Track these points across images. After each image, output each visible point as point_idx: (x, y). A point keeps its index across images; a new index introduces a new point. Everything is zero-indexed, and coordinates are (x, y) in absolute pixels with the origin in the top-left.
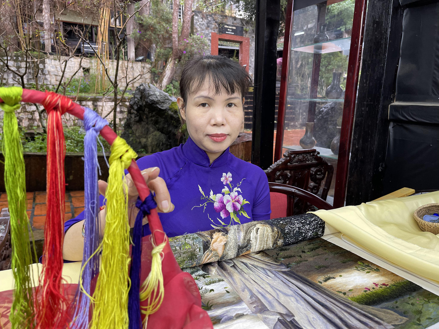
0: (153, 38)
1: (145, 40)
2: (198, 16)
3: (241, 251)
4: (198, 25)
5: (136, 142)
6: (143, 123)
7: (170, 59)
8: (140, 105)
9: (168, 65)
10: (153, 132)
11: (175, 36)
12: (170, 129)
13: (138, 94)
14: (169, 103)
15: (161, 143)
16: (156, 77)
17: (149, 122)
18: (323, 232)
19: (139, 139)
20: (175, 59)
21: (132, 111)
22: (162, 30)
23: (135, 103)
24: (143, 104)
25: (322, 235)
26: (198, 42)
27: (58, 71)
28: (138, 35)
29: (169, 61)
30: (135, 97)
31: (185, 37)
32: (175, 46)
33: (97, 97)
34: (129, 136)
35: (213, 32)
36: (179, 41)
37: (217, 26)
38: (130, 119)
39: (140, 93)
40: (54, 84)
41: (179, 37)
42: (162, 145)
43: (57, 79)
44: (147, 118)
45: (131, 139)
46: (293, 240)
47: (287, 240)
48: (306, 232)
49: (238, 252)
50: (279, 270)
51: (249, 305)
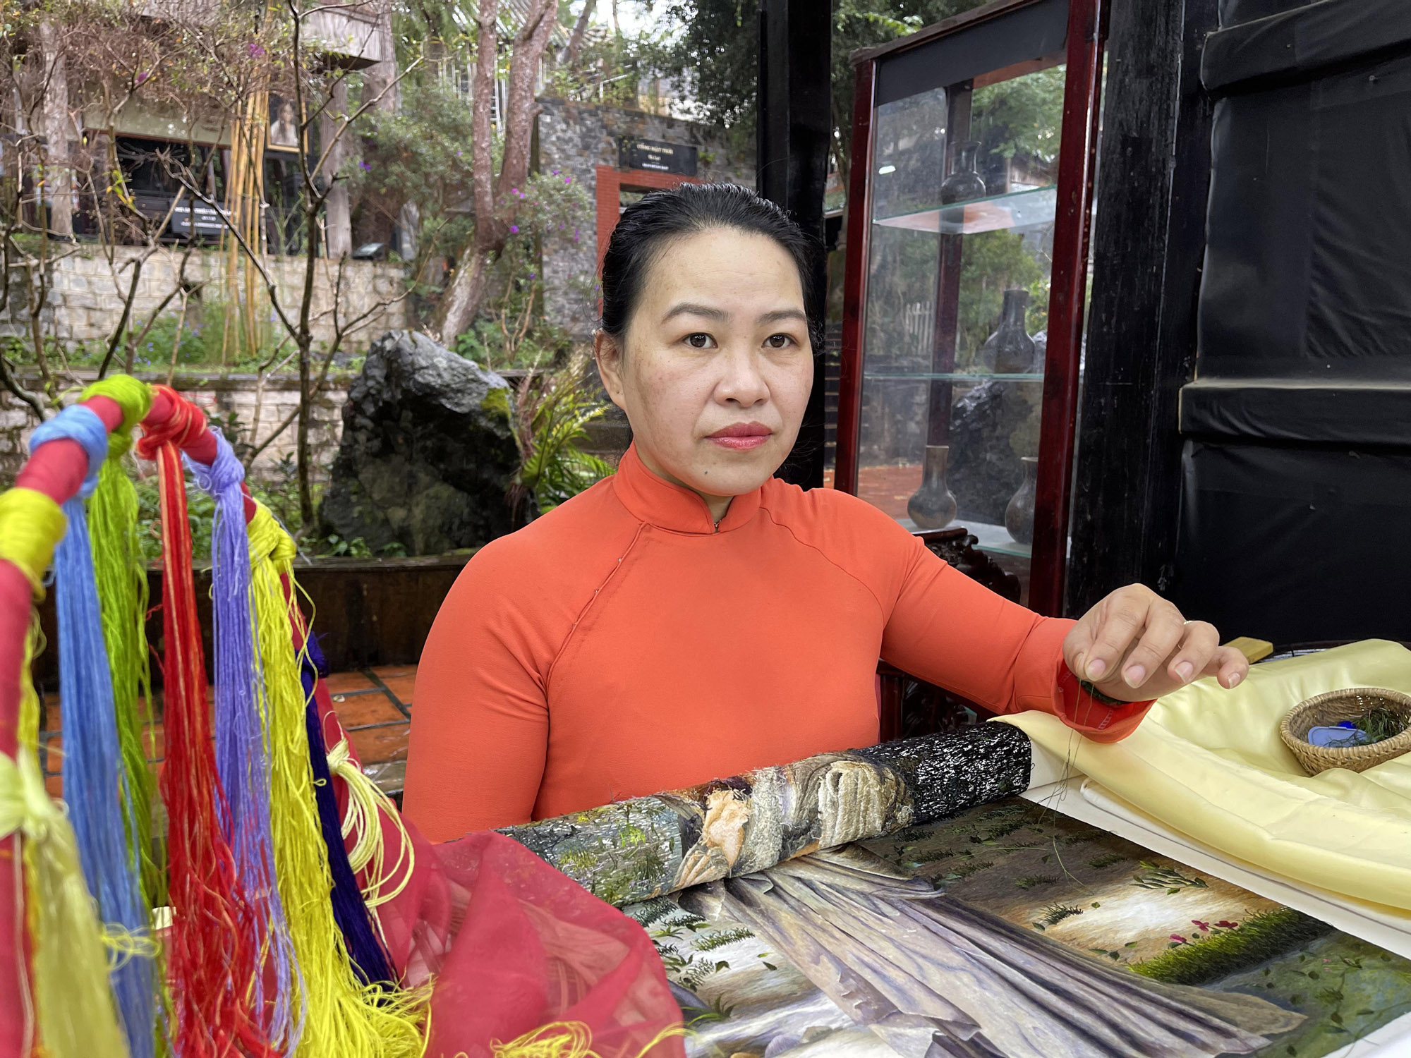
0: (409, 184)
1: (383, 191)
2: (552, 114)
3: (792, 845)
4: (553, 143)
5: (374, 520)
6: (396, 460)
7: (468, 252)
8: (385, 402)
9: (462, 272)
10: (427, 488)
11: (483, 177)
12: (485, 476)
13: (375, 367)
14: (480, 394)
15: (457, 522)
16: (423, 308)
17: (415, 456)
18: (1026, 779)
19: (383, 509)
20: (484, 251)
21: (360, 420)
22: (439, 159)
23: (367, 395)
24: (393, 397)
25: (1025, 789)
26: (557, 197)
27: (94, 294)
28: (361, 175)
29: (465, 257)
30: (365, 376)
31: (514, 183)
32: (484, 210)
33: (231, 377)
34: (349, 501)
35: (602, 163)
36: (494, 195)
37: (614, 145)
38: (351, 446)
39: (382, 364)
40: (82, 336)
41: (496, 184)
42: (459, 529)
43: (93, 321)
44: (409, 442)
45: (356, 511)
46: (940, 806)
47: (924, 808)
48: (977, 781)
49: (784, 848)
50: (911, 896)
51: (842, 1002)
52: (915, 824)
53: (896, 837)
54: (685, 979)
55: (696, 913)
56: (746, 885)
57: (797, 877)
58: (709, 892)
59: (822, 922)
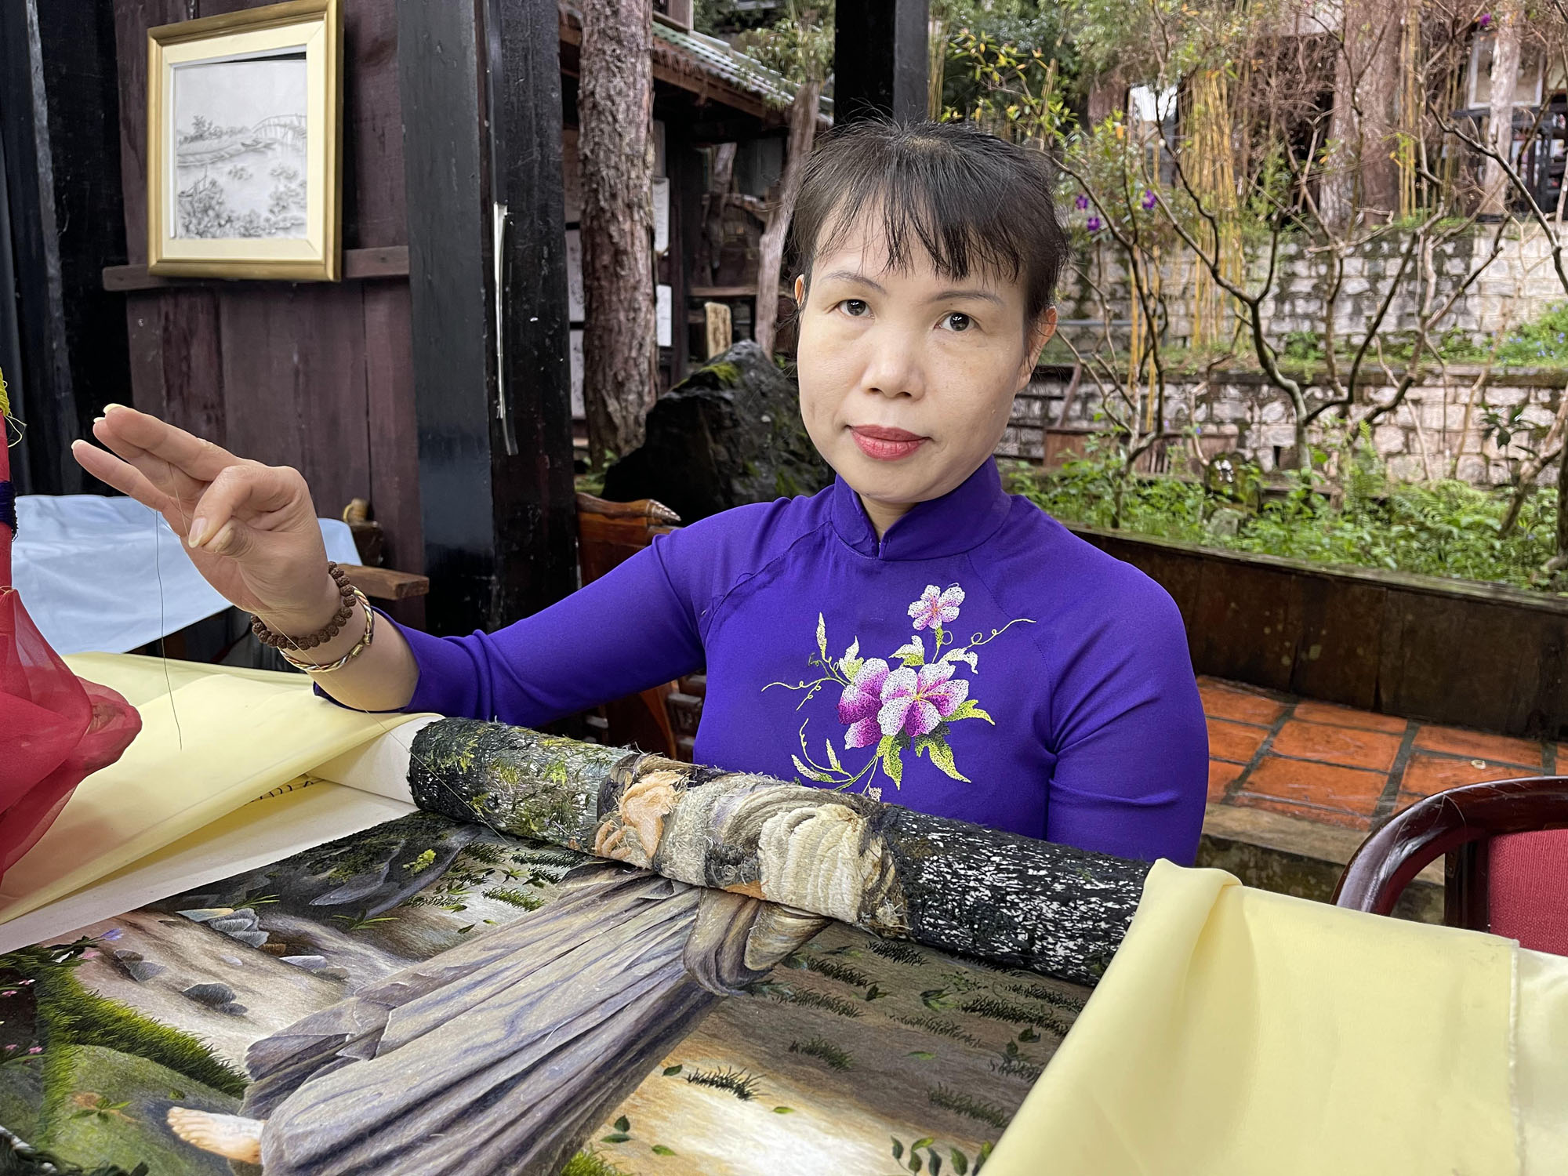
3: (718, 871)
27: (1515, 279)
43: (1508, 310)
46: (959, 934)
47: (929, 924)
48: (1034, 930)
49: (707, 869)
50: (700, 976)
51: (405, 976)
52: (920, 943)
53: (880, 943)
54: (421, 899)
55: (567, 877)
56: (653, 886)
57: (696, 906)
58: (619, 873)
59: (587, 936)
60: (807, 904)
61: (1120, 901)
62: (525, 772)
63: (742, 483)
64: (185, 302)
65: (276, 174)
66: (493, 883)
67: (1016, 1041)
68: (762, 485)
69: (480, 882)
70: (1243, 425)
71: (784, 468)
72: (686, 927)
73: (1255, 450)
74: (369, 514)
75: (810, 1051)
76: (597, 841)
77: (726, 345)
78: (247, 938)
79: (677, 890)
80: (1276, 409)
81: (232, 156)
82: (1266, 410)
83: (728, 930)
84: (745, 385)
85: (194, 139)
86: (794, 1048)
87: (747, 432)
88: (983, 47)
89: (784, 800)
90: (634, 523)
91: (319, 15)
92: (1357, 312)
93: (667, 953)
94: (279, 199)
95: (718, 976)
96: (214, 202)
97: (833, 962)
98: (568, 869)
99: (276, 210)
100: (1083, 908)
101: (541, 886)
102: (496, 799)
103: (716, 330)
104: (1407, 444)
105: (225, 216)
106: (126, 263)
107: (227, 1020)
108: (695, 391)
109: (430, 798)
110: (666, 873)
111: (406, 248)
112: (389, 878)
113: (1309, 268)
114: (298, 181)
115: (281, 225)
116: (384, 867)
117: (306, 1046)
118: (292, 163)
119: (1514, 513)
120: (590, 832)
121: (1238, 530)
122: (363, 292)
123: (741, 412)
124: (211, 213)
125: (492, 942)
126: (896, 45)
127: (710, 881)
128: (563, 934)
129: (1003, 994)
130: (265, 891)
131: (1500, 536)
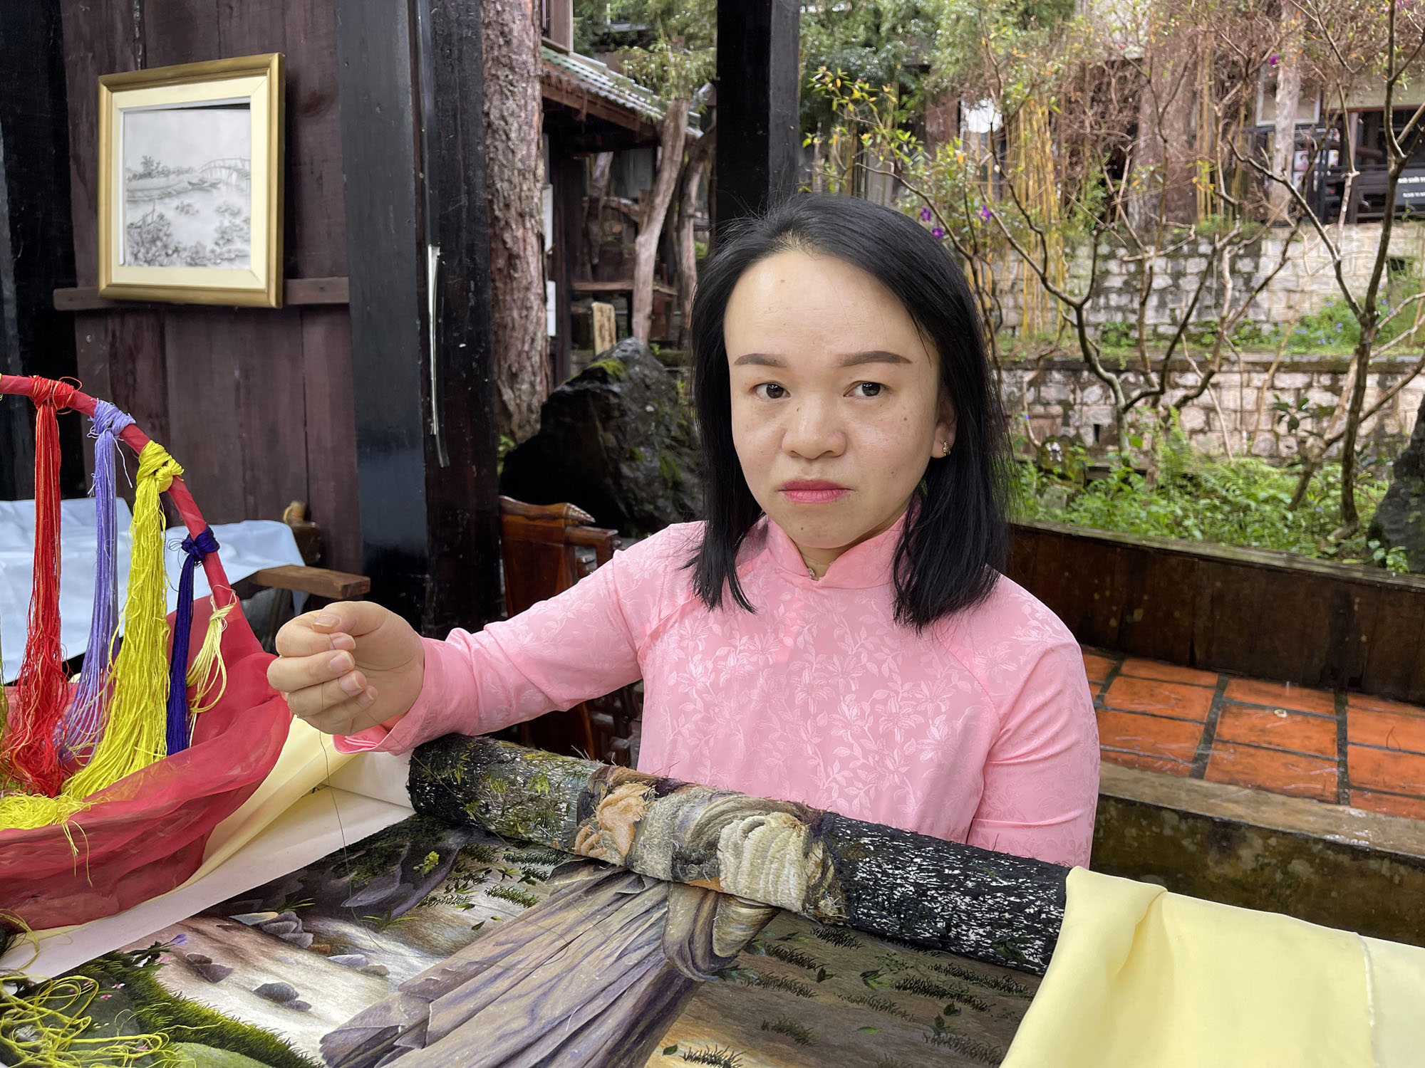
3: (683, 869)
27: (1298, 276)
43: (1292, 303)
46: (887, 922)
47: (863, 913)
48: (951, 919)
49: (673, 867)
50: (679, 963)
51: (434, 970)
52: (856, 929)
53: (821, 929)
54: (434, 899)
55: (554, 875)
56: (627, 881)
57: (665, 899)
58: (596, 869)
59: (580, 930)
60: (759, 896)
61: (1020, 896)
62: (513, 783)
63: (630, 467)
64: (131, 322)
65: (221, 211)
66: (493, 882)
67: (943, 1016)
68: (647, 469)
69: (481, 881)
70: (1067, 406)
71: (666, 453)
72: (660, 919)
73: (1077, 428)
74: (307, 516)
75: (779, 1029)
76: (577, 842)
77: (611, 341)
78: (295, 939)
79: (647, 885)
80: (1095, 392)
81: (179, 193)
82: (1087, 392)
83: (695, 921)
84: (631, 378)
85: (142, 176)
86: (765, 1027)
87: (633, 421)
88: (839, 83)
89: (737, 809)
90: (553, 524)
91: (261, 71)
92: (1162, 305)
93: (648, 943)
94: (224, 232)
95: (694, 964)
96: (161, 234)
97: (786, 947)
98: (553, 867)
99: (221, 242)
100: (990, 902)
101: (533, 883)
102: (487, 805)
103: (601, 327)
104: (1208, 423)
105: (172, 247)
106: (75, 285)
107: (296, 1015)
108: (586, 385)
109: (428, 804)
110: (637, 870)
111: (346, 280)
112: (403, 880)
113: (1121, 266)
114: (243, 217)
115: (226, 256)
116: (397, 869)
117: (368, 1037)
118: (236, 201)
119: (1303, 487)
120: (571, 834)
121: (1068, 504)
122: (301, 316)
123: (627, 403)
124: (159, 244)
125: (502, 938)
126: (771, 93)
127: (675, 877)
128: (559, 930)
129: (928, 973)
130: (300, 896)
131: (1292, 508)
